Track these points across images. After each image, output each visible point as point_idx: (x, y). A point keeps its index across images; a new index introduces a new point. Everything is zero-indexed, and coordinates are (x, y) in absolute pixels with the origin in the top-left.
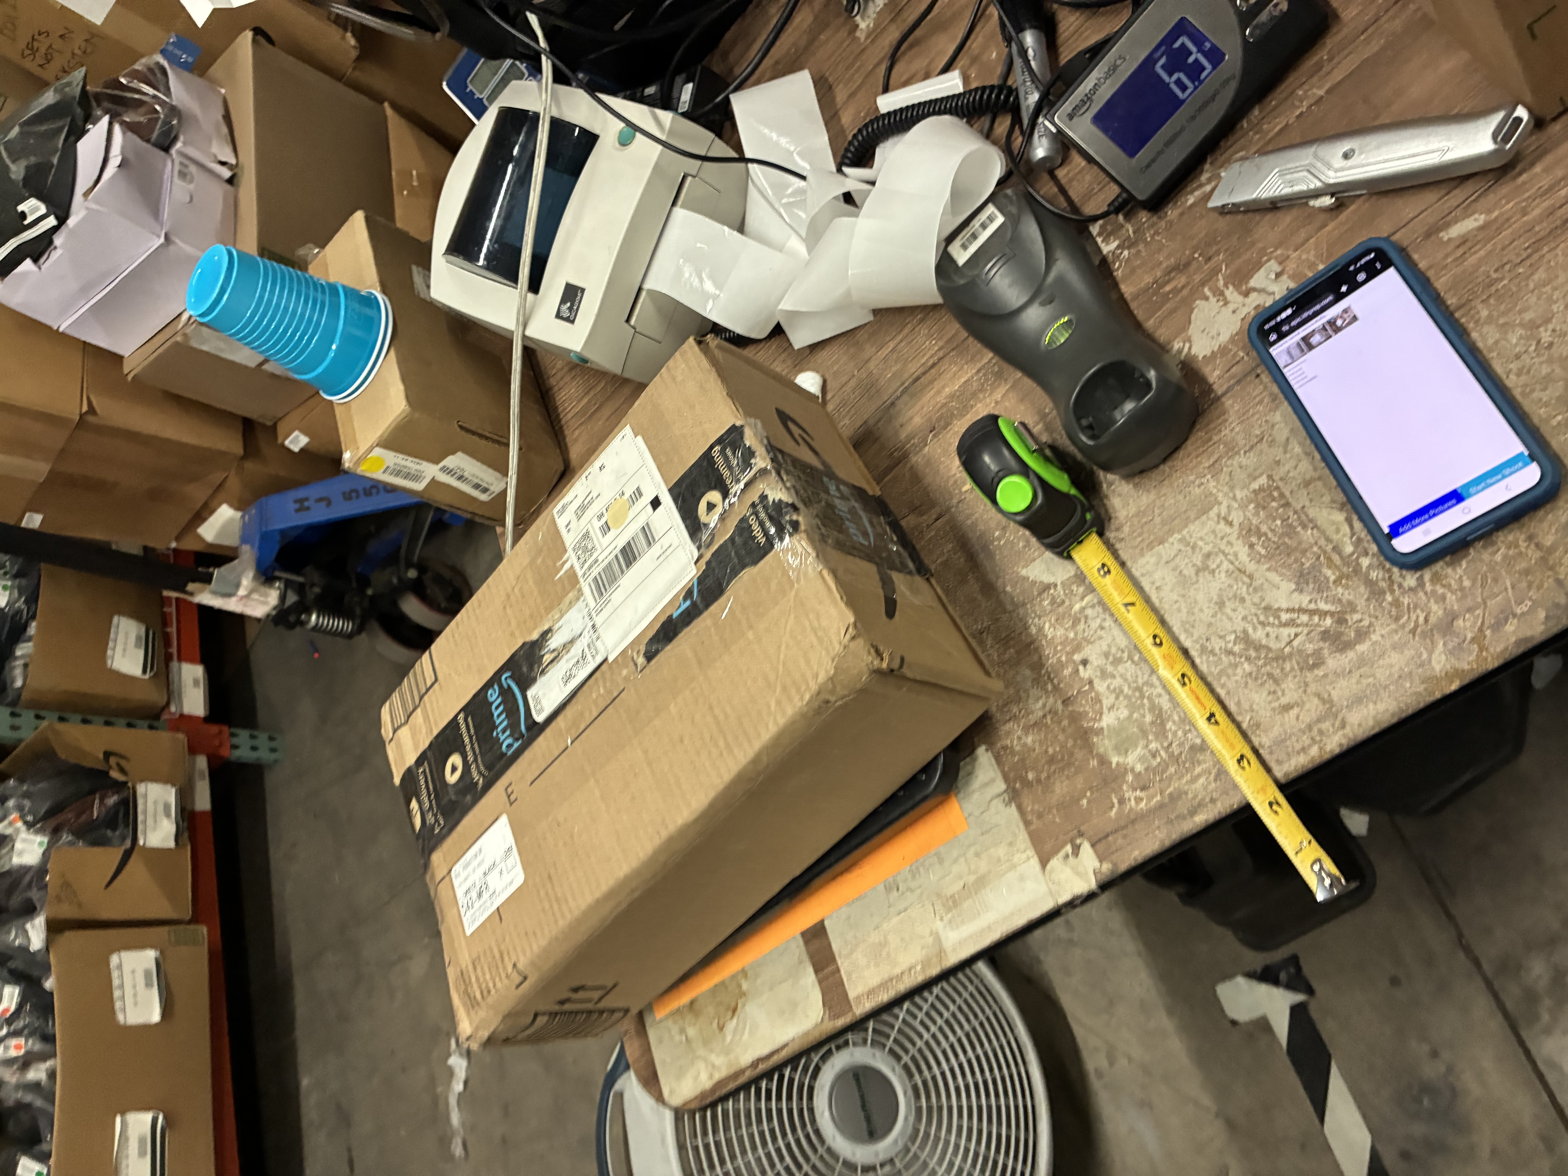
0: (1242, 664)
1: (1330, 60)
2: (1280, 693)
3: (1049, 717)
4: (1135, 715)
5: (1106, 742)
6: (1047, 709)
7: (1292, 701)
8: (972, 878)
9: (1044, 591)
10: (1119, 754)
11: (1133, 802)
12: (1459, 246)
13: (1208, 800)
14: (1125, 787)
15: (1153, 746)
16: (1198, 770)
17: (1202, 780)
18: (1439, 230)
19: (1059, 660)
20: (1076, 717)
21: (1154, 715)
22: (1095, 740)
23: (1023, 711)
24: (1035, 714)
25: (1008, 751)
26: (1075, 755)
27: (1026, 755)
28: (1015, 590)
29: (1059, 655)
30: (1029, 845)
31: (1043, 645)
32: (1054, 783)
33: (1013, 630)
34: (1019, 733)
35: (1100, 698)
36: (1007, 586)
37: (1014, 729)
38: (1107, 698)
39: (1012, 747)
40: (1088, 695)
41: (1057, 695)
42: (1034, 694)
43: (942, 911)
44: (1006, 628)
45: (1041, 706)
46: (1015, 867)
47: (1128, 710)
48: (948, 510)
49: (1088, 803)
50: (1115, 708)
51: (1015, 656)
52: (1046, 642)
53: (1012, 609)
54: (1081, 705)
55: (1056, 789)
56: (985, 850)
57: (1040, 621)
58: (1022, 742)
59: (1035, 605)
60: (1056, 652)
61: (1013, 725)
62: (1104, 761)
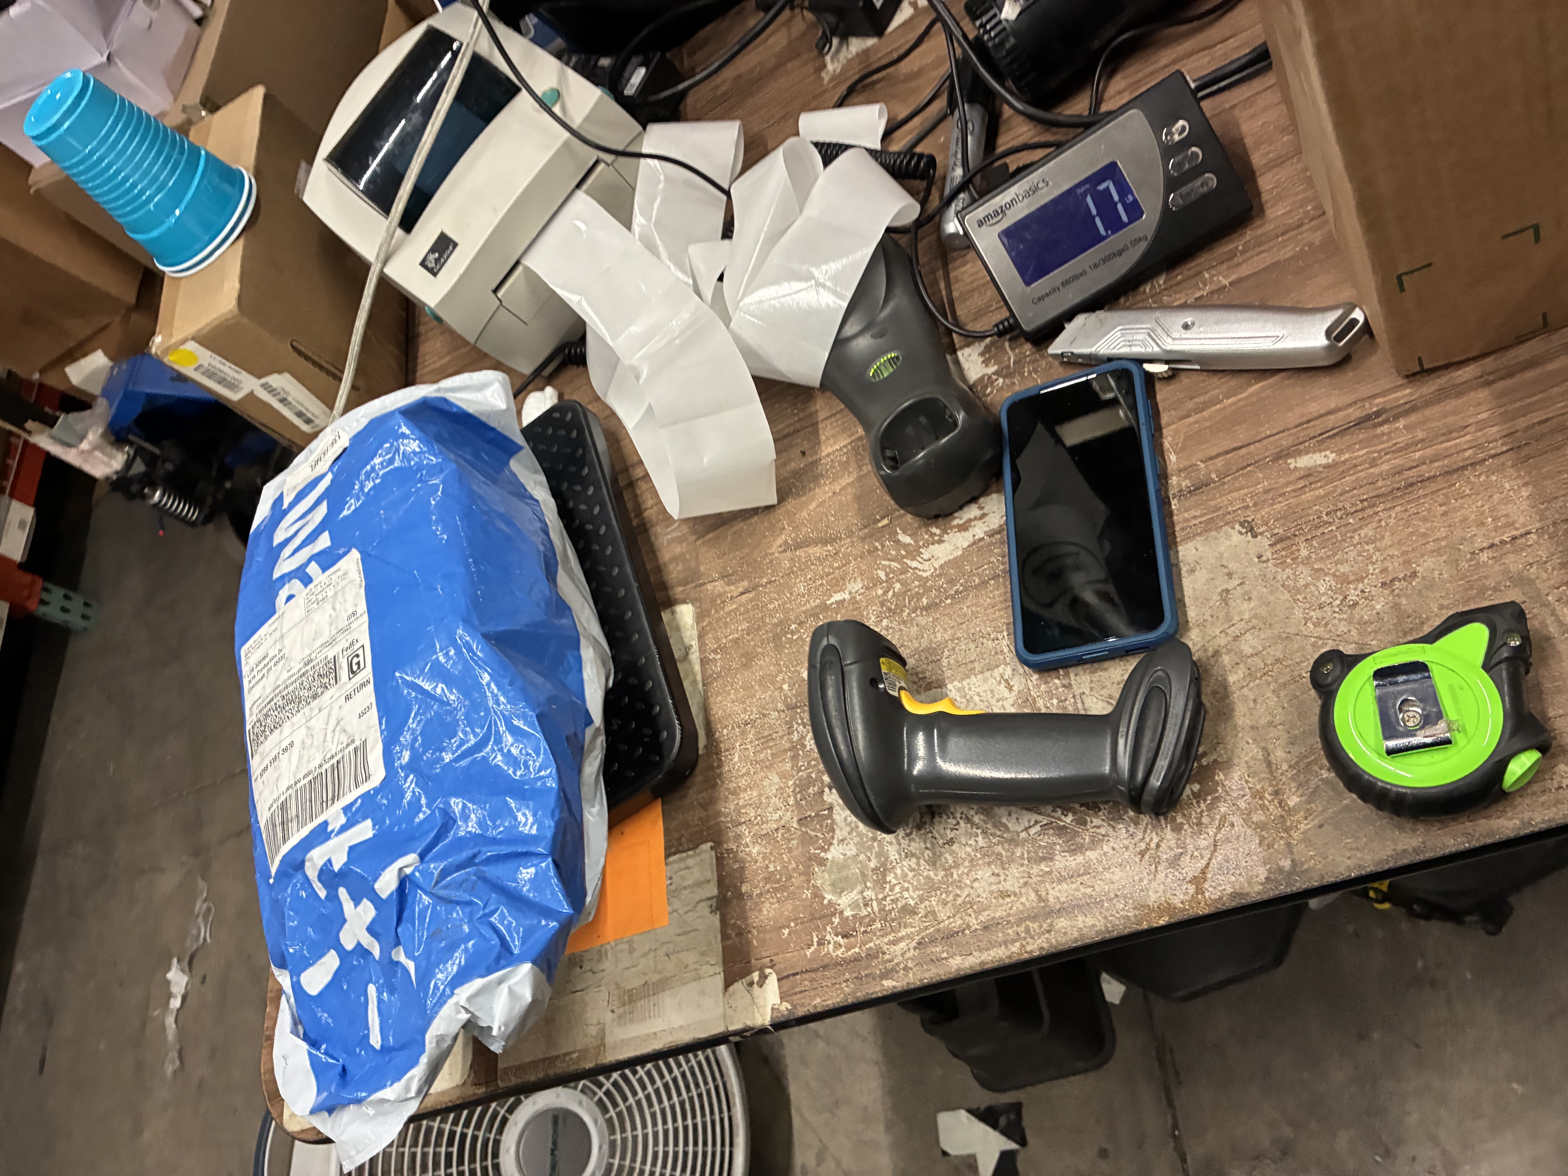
0: (977, 836)
1: (1243, 252)
2: (1002, 878)
3: (781, 831)
4: (862, 857)
5: (826, 875)
6: (782, 823)
7: (1012, 889)
8: (656, 977)
10: (834, 893)
11: (831, 947)
12: (1301, 478)
13: (902, 966)
14: (829, 929)
15: (869, 894)
16: (903, 932)
17: (902, 945)
18: (1289, 455)
19: (809, 776)
20: (807, 840)
21: (879, 861)
22: (817, 869)
23: (759, 818)
24: (769, 825)
25: (731, 856)
26: (793, 880)
27: (747, 864)
28: (791, 690)
29: (810, 770)
30: (720, 960)
31: (799, 755)
32: (763, 902)
33: (777, 730)
34: (748, 840)
35: (835, 827)
36: (785, 683)
37: (744, 834)
38: (841, 830)
39: (737, 852)
40: (825, 820)
41: (796, 812)
42: (774, 803)
43: (616, 1003)
44: (771, 727)
45: (777, 818)
46: (700, 978)
47: (857, 849)
48: (755, 588)
49: (789, 934)
50: (845, 842)
51: (770, 758)
52: (803, 752)
53: (782, 708)
54: (815, 829)
55: (764, 909)
56: (677, 952)
57: (804, 729)
58: (747, 850)
59: (804, 712)
60: (809, 765)
61: (746, 830)
62: (818, 894)
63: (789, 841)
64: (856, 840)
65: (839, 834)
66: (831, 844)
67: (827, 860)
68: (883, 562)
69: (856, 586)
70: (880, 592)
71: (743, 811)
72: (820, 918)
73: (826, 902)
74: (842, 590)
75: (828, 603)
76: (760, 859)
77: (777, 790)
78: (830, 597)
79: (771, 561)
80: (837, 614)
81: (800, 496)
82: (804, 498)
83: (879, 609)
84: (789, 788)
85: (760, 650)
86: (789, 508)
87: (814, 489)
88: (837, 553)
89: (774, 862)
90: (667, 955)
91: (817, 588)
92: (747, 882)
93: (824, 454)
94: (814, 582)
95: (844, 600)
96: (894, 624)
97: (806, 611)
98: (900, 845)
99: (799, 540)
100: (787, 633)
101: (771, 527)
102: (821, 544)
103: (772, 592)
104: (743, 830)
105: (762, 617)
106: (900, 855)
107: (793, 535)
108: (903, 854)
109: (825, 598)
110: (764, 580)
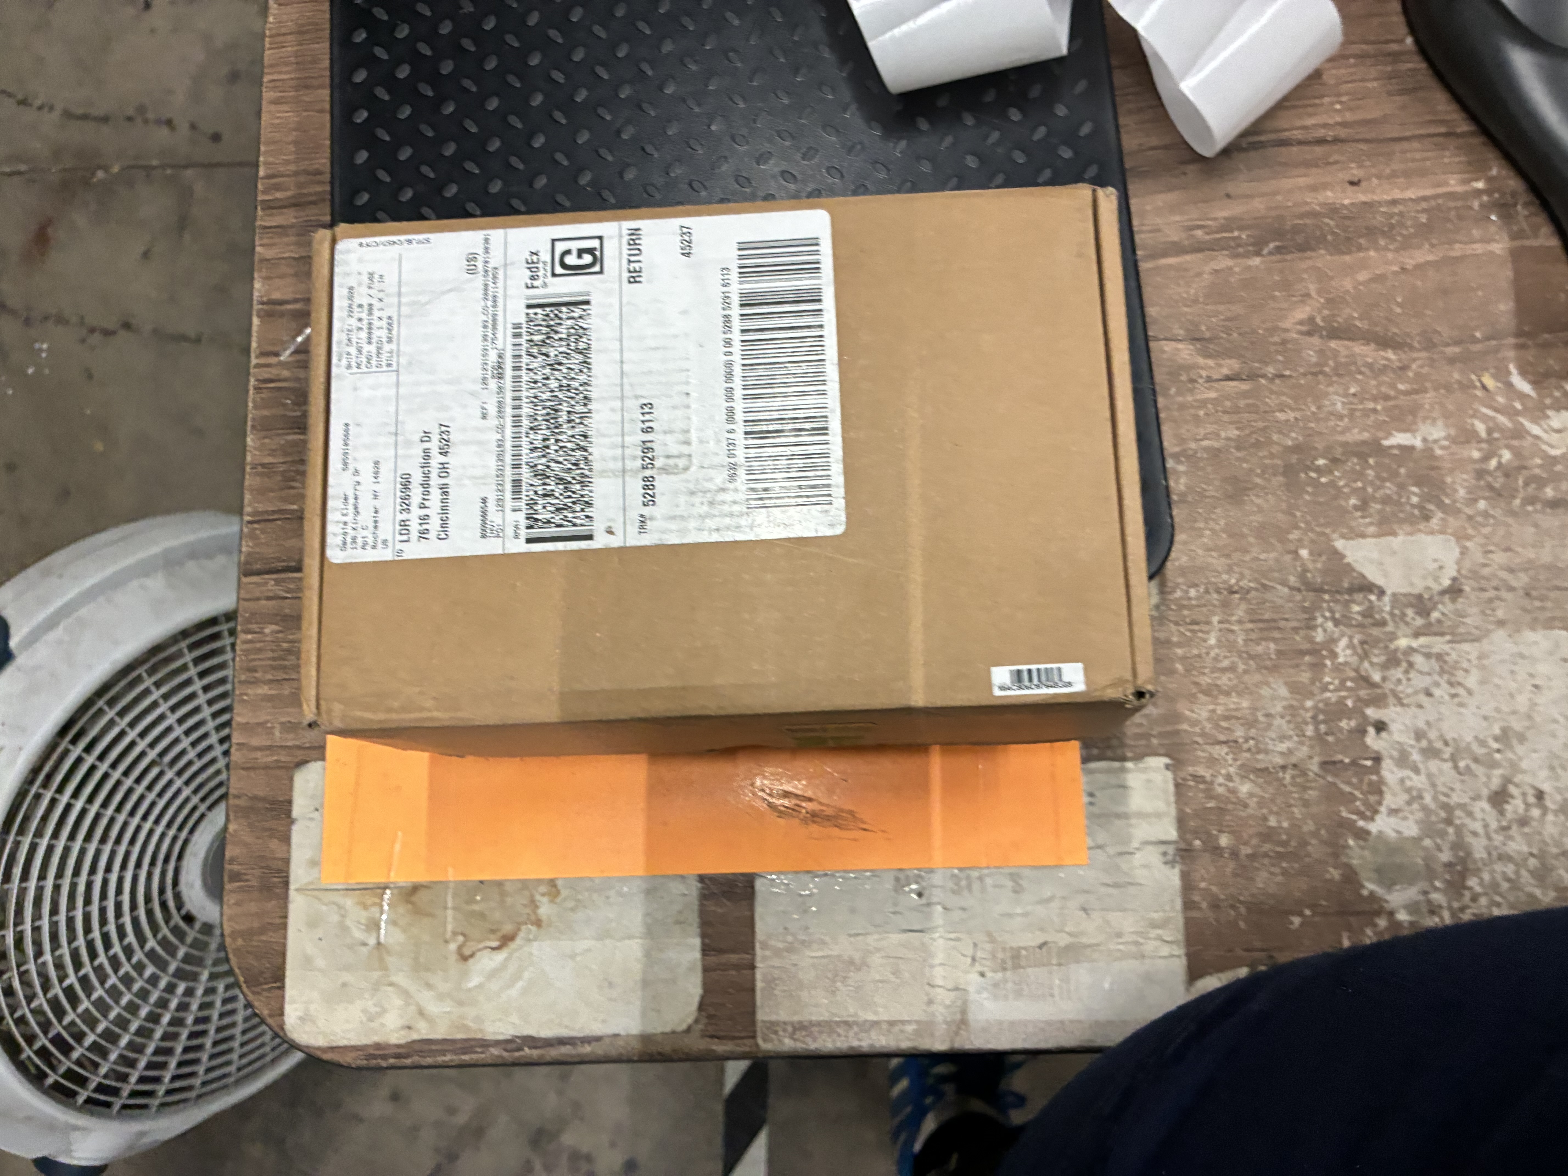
3: (1290, 772)
4: (1427, 841)
5: (1368, 854)
6: (1293, 760)
8: (1063, 940)
9: (1361, 589)
10: (1380, 882)
14: (1368, 932)
15: (1437, 897)
19: (1341, 702)
20: (1333, 795)
21: (1456, 855)
22: (1351, 842)
23: (1252, 742)
24: (1270, 757)
25: (1202, 786)
26: (1309, 848)
27: (1230, 807)
28: (1314, 561)
29: (1343, 694)
30: (1180, 936)
31: (1325, 666)
32: (1257, 869)
33: (1286, 616)
34: (1232, 770)
35: (1384, 788)
36: (1303, 547)
37: (1226, 760)
38: (1394, 795)
39: (1212, 783)
40: (1367, 773)
41: (1317, 749)
42: (1280, 727)
43: (988, 963)
44: (1276, 608)
45: (1285, 750)
46: (1143, 956)
47: (1420, 829)
48: (1253, 376)
49: (1302, 925)
50: (1401, 815)
51: (1273, 656)
52: (1333, 664)
53: (1297, 585)
54: (1349, 783)
55: (1258, 879)
56: (1103, 910)
57: (1335, 629)
58: (1231, 784)
59: (1337, 601)
60: (1342, 686)
61: (1227, 754)
62: (1351, 877)
63: (1305, 788)
64: (1420, 815)
65: (1390, 800)
66: (1376, 812)
67: (1368, 833)
68: (1484, 410)
69: (1437, 432)
70: (1476, 455)
71: (1224, 724)
72: (1355, 915)
73: (1364, 893)
74: (1409, 429)
75: (1386, 443)
76: (1252, 802)
77: (1285, 708)
78: (1389, 435)
79: (1284, 342)
80: (1400, 466)
81: (1341, 253)
82: (1347, 258)
83: (1473, 482)
84: (1306, 710)
85: (1258, 480)
86: (1319, 265)
87: (1367, 249)
88: (1404, 368)
89: (1277, 814)
90: (1084, 909)
91: (1367, 413)
92: (1228, 832)
93: (1386, 197)
94: (1361, 403)
95: (1412, 448)
96: (1497, 512)
97: (1345, 445)
98: (1489, 838)
99: (1335, 325)
100: (1309, 468)
101: (1286, 285)
102: (1378, 343)
103: (1284, 394)
104: (1223, 754)
105: (1264, 429)
106: (1489, 854)
107: (1326, 312)
108: (1494, 853)
109: (1380, 434)
110: (1270, 370)
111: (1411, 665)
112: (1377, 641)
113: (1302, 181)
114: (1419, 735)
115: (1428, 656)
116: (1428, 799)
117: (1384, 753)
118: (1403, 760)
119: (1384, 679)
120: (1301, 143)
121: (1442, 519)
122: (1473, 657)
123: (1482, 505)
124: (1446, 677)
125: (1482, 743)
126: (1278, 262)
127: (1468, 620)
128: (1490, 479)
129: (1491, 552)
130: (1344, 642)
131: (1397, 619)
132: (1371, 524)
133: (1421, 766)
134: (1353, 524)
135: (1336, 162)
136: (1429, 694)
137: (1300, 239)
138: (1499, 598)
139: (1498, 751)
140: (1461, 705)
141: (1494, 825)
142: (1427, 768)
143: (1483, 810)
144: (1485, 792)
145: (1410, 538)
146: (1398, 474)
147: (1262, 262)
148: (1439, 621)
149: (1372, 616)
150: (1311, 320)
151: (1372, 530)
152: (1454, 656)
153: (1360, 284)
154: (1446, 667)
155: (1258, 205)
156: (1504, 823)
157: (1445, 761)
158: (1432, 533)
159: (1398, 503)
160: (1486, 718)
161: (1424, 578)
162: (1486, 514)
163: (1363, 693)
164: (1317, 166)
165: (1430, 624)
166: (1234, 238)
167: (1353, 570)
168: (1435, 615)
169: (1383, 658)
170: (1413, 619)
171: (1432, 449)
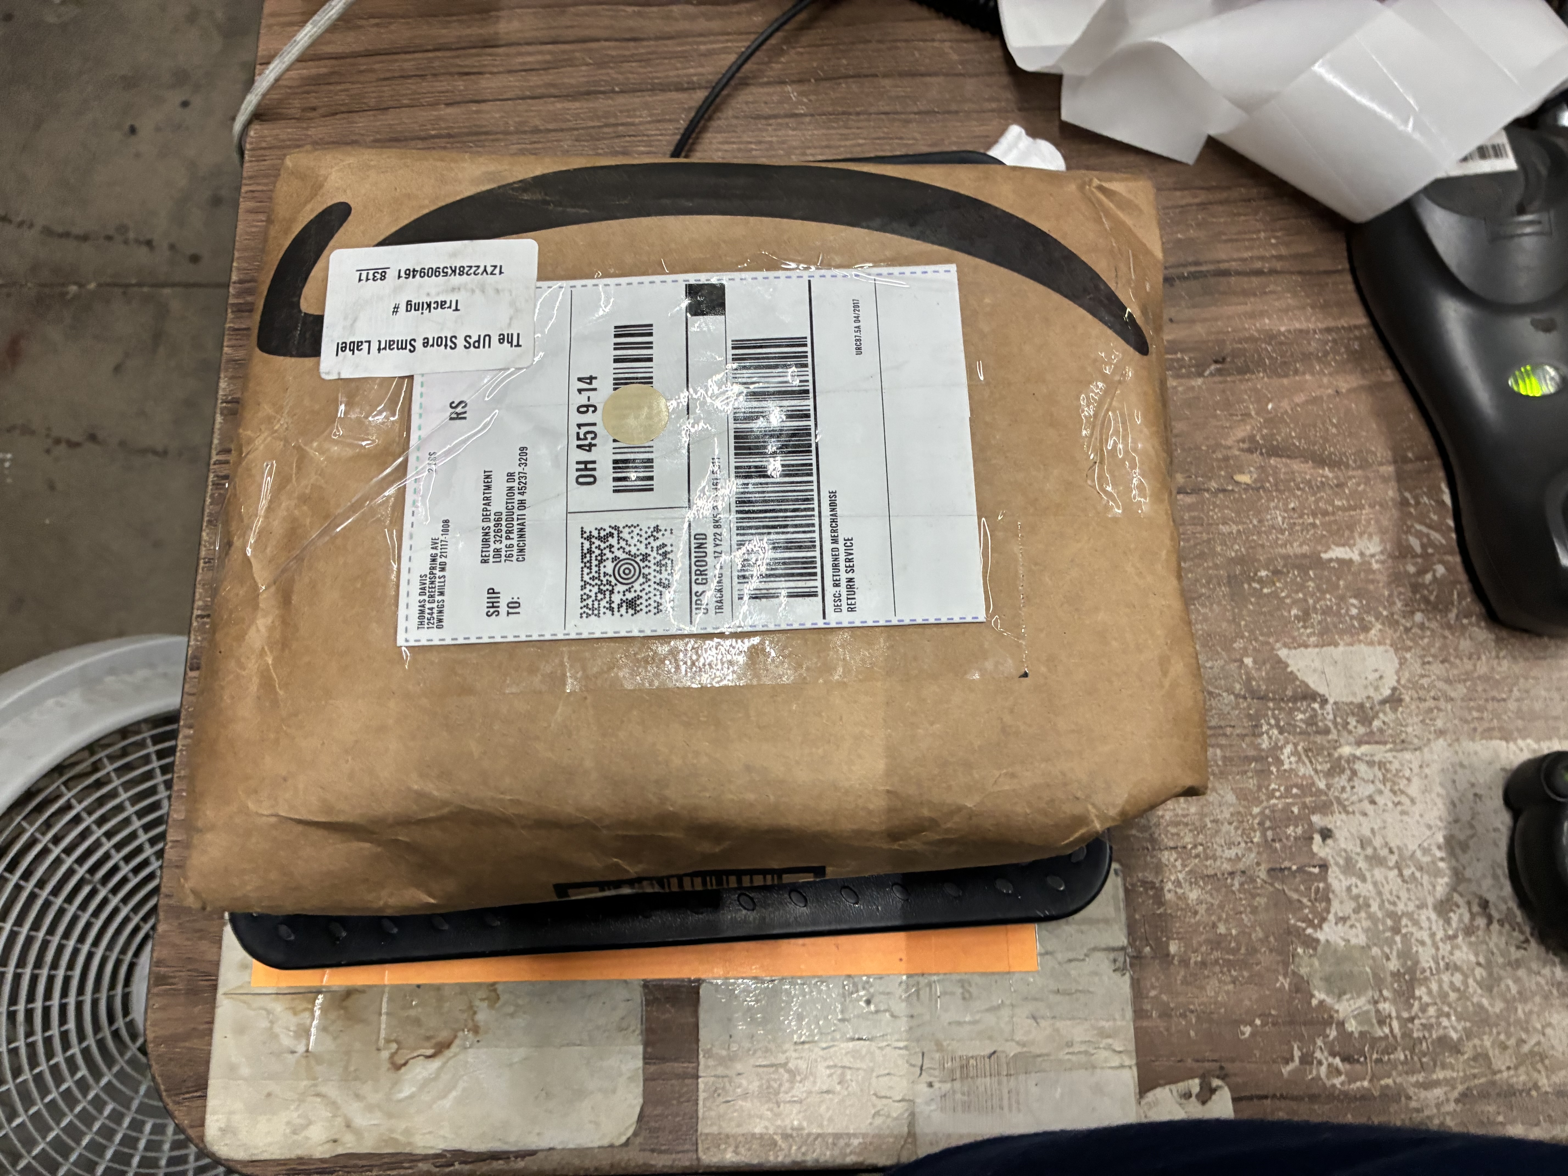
3: (1238, 878)
4: (1375, 951)
5: (1316, 963)
6: (1241, 866)
8: (1013, 1049)
9: (1304, 697)
10: (1329, 992)
11: (1323, 1070)
14: (1319, 1042)
15: (1386, 1007)
16: (1440, 1075)
19: (1287, 808)
20: (1281, 902)
21: (1404, 965)
22: (1300, 950)
23: (1200, 848)
24: (1218, 863)
25: (1151, 893)
26: (1259, 956)
27: (1179, 913)
28: (1259, 669)
29: (1290, 800)
30: (1132, 1047)
31: (1272, 773)
32: (1208, 977)
33: (1232, 723)
34: (1181, 876)
35: (1331, 896)
36: (1248, 656)
37: (1174, 866)
38: (1341, 902)
39: (1162, 889)
40: (1313, 881)
41: (1265, 856)
42: (1228, 833)
43: (936, 1073)
44: (1222, 715)
45: (1233, 857)
46: (1094, 1067)
47: (1368, 938)
48: (1197, 490)
49: (1253, 1035)
50: (1348, 923)
51: (1220, 763)
52: (1278, 771)
53: (1242, 693)
54: (1296, 890)
55: (1208, 987)
56: (1054, 1017)
57: (1281, 737)
58: (1180, 891)
59: (1281, 709)
60: (1287, 793)
61: (1176, 860)
62: (1301, 987)
63: (1254, 896)
65: (1337, 908)
66: (1323, 920)
67: (1317, 941)
68: (1418, 527)
69: (1373, 546)
70: (1412, 569)
71: (1173, 830)
72: (1305, 1024)
73: (1314, 1002)
74: (1346, 543)
75: (1325, 556)
76: (1202, 909)
77: (1232, 815)
78: (1328, 549)
79: (1226, 459)
80: (1339, 579)
81: (1279, 376)
82: (1285, 381)
83: (1410, 594)
84: (1254, 817)
85: (1203, 591)
86: (1259, 386)
87: (1304, 373)
88: (1340, 485)
89: (1226, 921)
90: (1034, 1018)
91: (1305, 528)
92: (1179, 939)
93: (1320, 325)
94: (1301, 517)
95: (1351, 561)
96: (1434, 625)
97: (1286, 557)
98: (1437, 949)
99: (1275, 443)
100: (1250, 580)
101: (1227, 405)
102: (1313, 462)
103: (1227, 507)
104: (1172, 860)
105: (1209, 541)
106: (1438, 964)
107: (1265, 431)
108: (1442, 964)
109: (1319, 548)
110: (1213, 485)
111: (1354, 773)
112: (1323, 748)
113: (1241, 309)
114: (1364, 843)
115: (1371, 764)
116: (1374, 907)
117: (1332, 862)
118: (1349, 867)
119: (1329, 786)
120: (1238, 273)
121: (1380, 630)
122: (1415, 766)
123: (1419, 617)
124: (1388, 785)
125: (1426, 851)
126: (1221, 383)
127: (1410, 729)
128: (1426, 592)
129: (1429, 663)
130: (1288, 750)
131: (1340, 727)
132: (1313, 634)
133: (1368, 875)
134: (1296, 634)
135: (1271, 292)
136: (1373, 802)
137: (1240, 362)
138: (1439, 710)
139: (1442, 859)
140: (1404, 813)
141: (1440, 935)
142: (1373, 876)
143: (1429, 919)
144: (1430, 901)
145: (1351, 648)
146: (1338, 586)
147: (1204, 383)
148: (1381, 731)
149: (1316, 724)
150: (1252, 438)
151: (1313, 639)
152: (1396, 765)
153: (1298, 405)
154: (1389, 776)
155: (1200, 330)
156: (1450, 932)
157: (1391, 869)
158: (1371, 643)
159: (1338, 614)
160: (1429, 827)
161: (1366, 687)
162: (1422, 626)
163: (1308, 800)
164: (1255, 295)
165: (1372, 733)
166: (1178, 360)
167: (1297, 678)
168: (1376, 723)
169: (1329, 765)
170: (1356, 727)
171: (1370, 564)
